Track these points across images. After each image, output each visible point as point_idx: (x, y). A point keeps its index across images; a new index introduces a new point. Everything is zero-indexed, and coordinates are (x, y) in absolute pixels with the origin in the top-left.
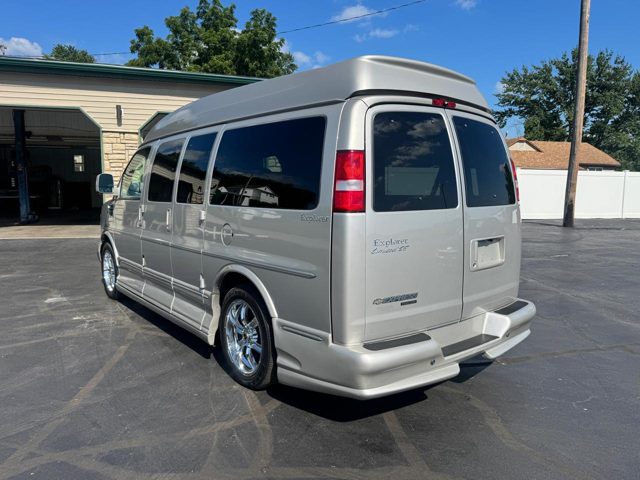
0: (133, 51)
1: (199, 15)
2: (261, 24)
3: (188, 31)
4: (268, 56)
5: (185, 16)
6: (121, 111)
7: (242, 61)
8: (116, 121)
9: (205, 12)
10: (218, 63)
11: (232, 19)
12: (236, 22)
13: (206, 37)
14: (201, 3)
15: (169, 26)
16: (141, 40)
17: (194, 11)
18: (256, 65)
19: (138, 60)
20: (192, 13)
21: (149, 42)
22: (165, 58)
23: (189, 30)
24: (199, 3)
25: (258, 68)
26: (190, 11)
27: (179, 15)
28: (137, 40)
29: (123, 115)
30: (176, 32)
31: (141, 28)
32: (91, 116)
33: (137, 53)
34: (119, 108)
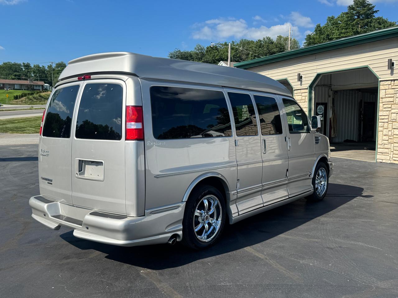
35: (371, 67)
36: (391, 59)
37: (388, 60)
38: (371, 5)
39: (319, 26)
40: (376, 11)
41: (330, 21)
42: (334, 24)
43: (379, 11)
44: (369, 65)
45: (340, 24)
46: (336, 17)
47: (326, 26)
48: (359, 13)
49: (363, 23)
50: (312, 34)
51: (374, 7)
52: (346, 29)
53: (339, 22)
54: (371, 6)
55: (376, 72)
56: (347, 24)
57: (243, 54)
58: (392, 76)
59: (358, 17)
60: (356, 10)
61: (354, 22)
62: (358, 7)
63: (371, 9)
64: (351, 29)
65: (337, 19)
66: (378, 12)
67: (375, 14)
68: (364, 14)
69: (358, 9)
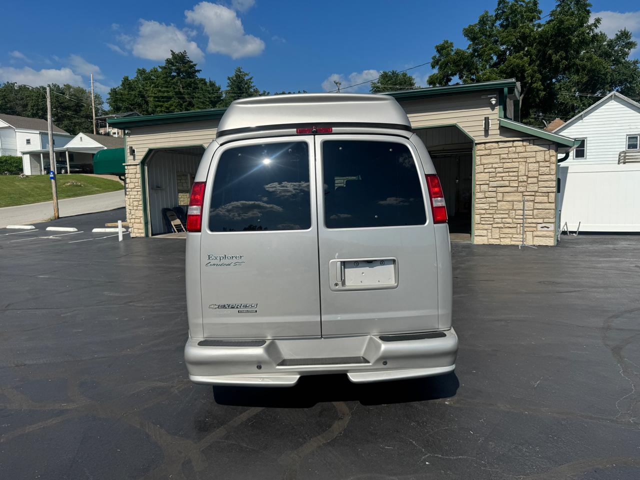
0: (433, 67)
1: (497, 17)
2: (570, 8)
3: (486, 35)
4: (576, 42)
5: (483, 22)
6: (489, 122)
7: (545, 53)
8: (483, 133)
9: (504, 12)
10: (515, 62)
11: (535, 11)
12: (540, 13)
13: (502, 37)
14: (499, 4)
15: (466, 35)
16: (441, 55)
17: (492, 13)
18: (561, 56)
19: (438, 74)
20: (491, 17)
21: (448, 54)
22: (464, 68)
23: (488, 33)
24: (497, 5)
25: (562, 59)
26: (489, 14)
27: (477, 22)
28: (438, 55)
29: (490, 126)
30: (473, 39)
31: (440, 42)
32: (466, 130)
33: (437, 67)
34: (487, 120)
35: (461, 125)
36: (488, 118)
37: (485, 118)
38: (192, 62)
39: (126, 79)
40: (198, 71)
41: (141, 74)
42: (146, 80)
43: (201, 70)
44: (457, 123)
45: (154, 79)
46: (148, 70)
47: (136, 81)
48: (180, 69)
49: (186, 82)
50: (117, 88)
51: (195, 65)
52: (167, 87)
53: (153, 77)
54: (192, 64)
55: (468, 133)
56: (166, 82)
57: (17, 104)
58: (487, 138)
59: (178, 74)
60: (176, 66)
61: (174, 80)
62: (177, 62)
63: (192, 67)
64: (172, 88)
65: (149, 73)
66: (200, 72)
67: (197, 74)
68: (186, 71)
69: (177, 64)
